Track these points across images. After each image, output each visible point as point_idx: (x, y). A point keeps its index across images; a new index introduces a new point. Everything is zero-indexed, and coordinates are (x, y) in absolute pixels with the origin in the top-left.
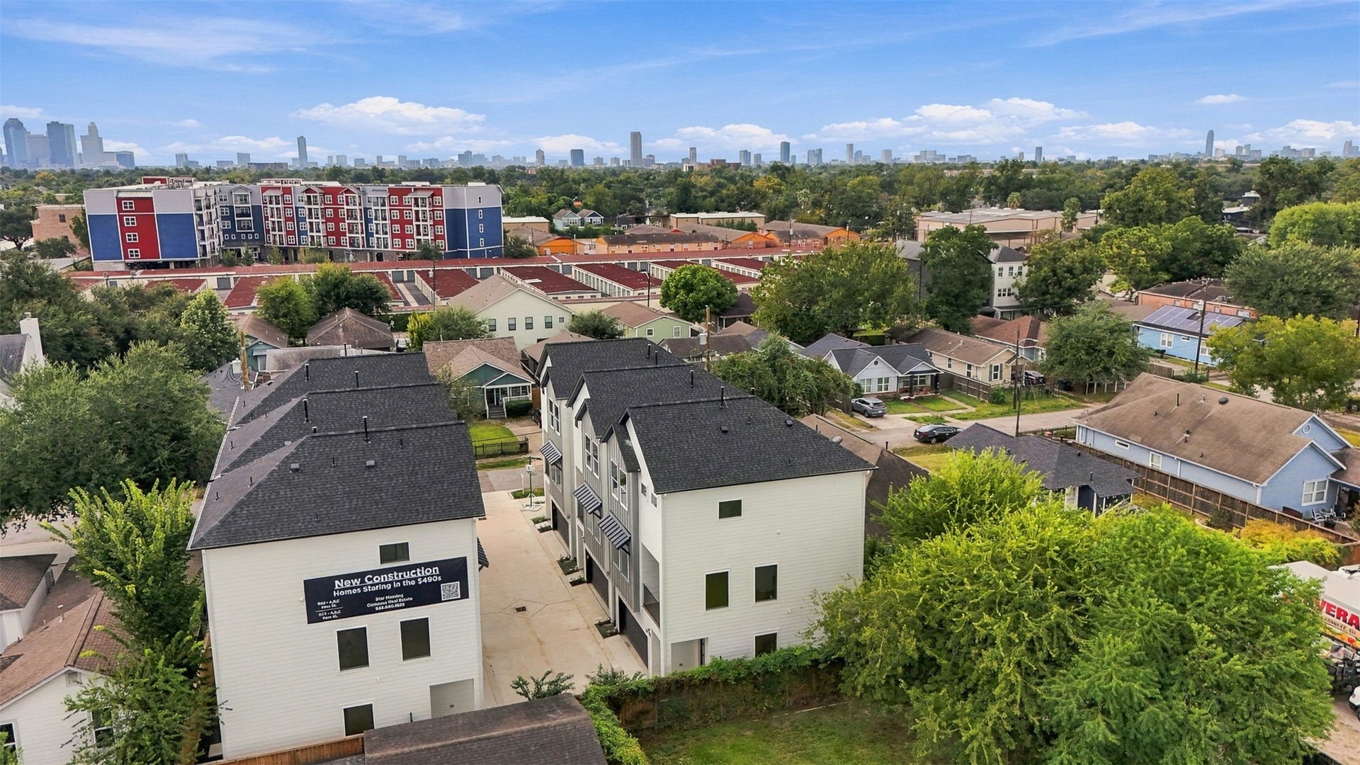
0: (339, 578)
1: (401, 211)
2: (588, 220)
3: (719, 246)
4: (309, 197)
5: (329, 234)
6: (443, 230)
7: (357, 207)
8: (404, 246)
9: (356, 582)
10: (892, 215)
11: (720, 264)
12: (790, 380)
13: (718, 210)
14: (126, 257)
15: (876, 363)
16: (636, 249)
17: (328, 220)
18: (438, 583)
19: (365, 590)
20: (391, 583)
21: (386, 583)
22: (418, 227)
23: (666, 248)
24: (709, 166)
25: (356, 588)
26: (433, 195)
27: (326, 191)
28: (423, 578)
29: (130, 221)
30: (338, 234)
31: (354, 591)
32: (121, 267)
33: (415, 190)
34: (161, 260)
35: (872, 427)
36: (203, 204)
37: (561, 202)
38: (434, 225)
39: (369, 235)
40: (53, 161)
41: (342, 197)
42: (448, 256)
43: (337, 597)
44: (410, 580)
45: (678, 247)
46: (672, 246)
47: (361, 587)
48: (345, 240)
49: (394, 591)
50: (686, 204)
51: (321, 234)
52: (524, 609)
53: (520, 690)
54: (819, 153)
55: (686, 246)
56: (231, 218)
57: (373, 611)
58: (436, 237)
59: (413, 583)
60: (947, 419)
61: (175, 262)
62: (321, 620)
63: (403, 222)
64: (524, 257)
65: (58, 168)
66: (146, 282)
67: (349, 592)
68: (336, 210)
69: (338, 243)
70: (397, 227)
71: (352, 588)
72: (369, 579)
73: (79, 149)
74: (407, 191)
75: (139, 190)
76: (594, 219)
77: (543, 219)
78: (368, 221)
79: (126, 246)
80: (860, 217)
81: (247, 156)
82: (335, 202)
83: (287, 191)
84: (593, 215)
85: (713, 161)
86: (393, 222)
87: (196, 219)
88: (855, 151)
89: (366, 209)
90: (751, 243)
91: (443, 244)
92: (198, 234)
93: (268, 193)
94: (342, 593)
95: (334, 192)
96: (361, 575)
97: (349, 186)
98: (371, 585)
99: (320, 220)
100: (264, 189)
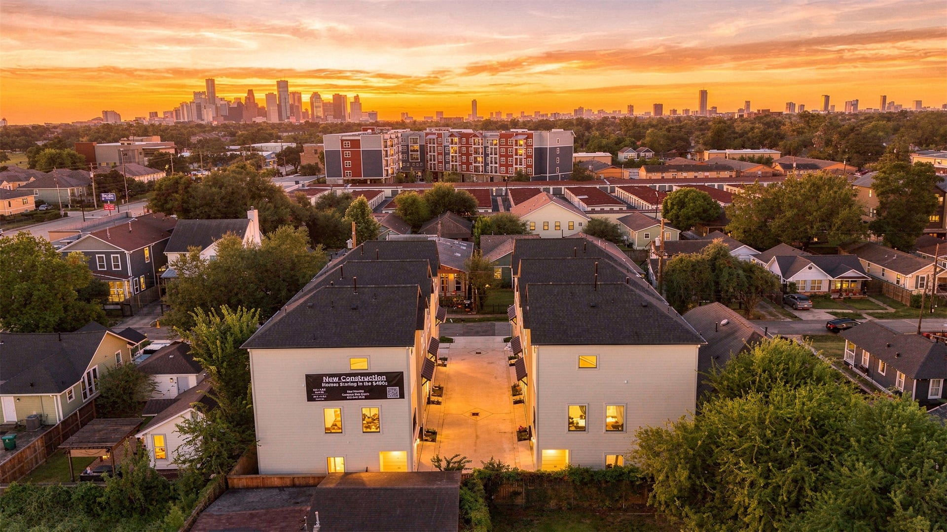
0: (326, 375)
1: (507, 149)
2: (642, 154)
3: (734, 174)
4: (452, 140)
5: (463, 163)
6: (532, 161)
7: (480, 146)
8: (507, 172)
9: (336, 379)
10: (890, 152)
11: (730, 188)
12: (725, 276)
13: (744, 147)
14: (344, 176)
15: (810, 268)
16: (668, 175)
17: (463, 154)
18: (385, 386)
19: (341, 385)
20: (357, 382)
21: (354, 382)
22: (516, 159)
23: (690, 175)
24: (755, 114)
25: (336, 383)
26: (527, 138)
27: (461, 136)
28: (376, 382)
29: (348, 154)
30: (468, 164)
31: (335, 385)
32: (341, 182)
33: (516, 135)
34: (362, 178)
35: (796, 317)
36: (389, 143)
37: (627, 142)
38: (526, 158)
39: (486, 164)
40: (335, 117)
41: (472, 140)
42: (535, 179)
43: (324, 387)
44: (368, 382)
45: (701, 175)
46: (696, 174)
47: (339, 383)
48: (472, 167)
49: (358, 388)
50: (718, 143)
51: (457, 163)
52: (477, 414)
53: (436, 464)
54: (855, 104)
55: (707, 174)
56: (407, 153)
57: (345, 398)
58: (528, 166)
59: (370, 384)
60: (865, 316)
61: (371, 180)
62: (314, 400)
63: (507, 156)
64: (585, 180)
65: (336, 121)
66: (352, 190)
67: (332, 385)
68: (467, 148)
69: (468, 170)
70: (503, 159)
71: (334, 383)
72: (344, 379)
73: (349, 110)
74: (511, 136)
75: (353, 135)
76: (647, 154)
77: (608, 154)
78: (486, 155)
79: (345, 169)
80: (865, 153)
81: (442, 113)
82: (467, 143)
83: (440, 135)
84: (647, 151)
85: (759, 111)
86: (501, 156)
87: (383, 153)
88: (888, 102)
89: (485, 147)
90: (760, 172)
91: (532, 171)
92: (384, 163)
93: (430, 137)
94: (327, 385)
95: (468, 136)
96: (339, 376)
97: (477, 133)
98: (345, 382)
99: (457, 155)
100: (427, 134)
